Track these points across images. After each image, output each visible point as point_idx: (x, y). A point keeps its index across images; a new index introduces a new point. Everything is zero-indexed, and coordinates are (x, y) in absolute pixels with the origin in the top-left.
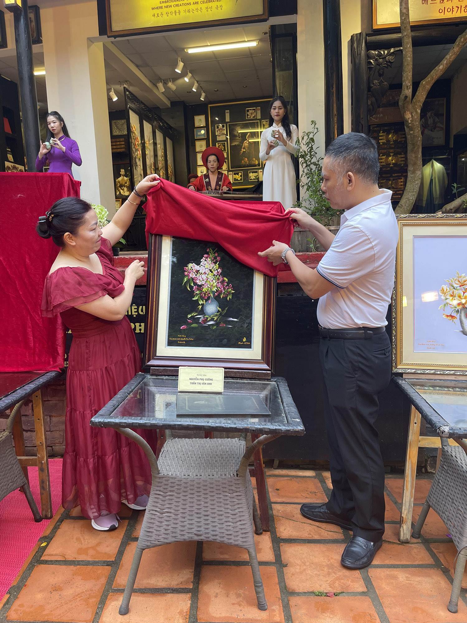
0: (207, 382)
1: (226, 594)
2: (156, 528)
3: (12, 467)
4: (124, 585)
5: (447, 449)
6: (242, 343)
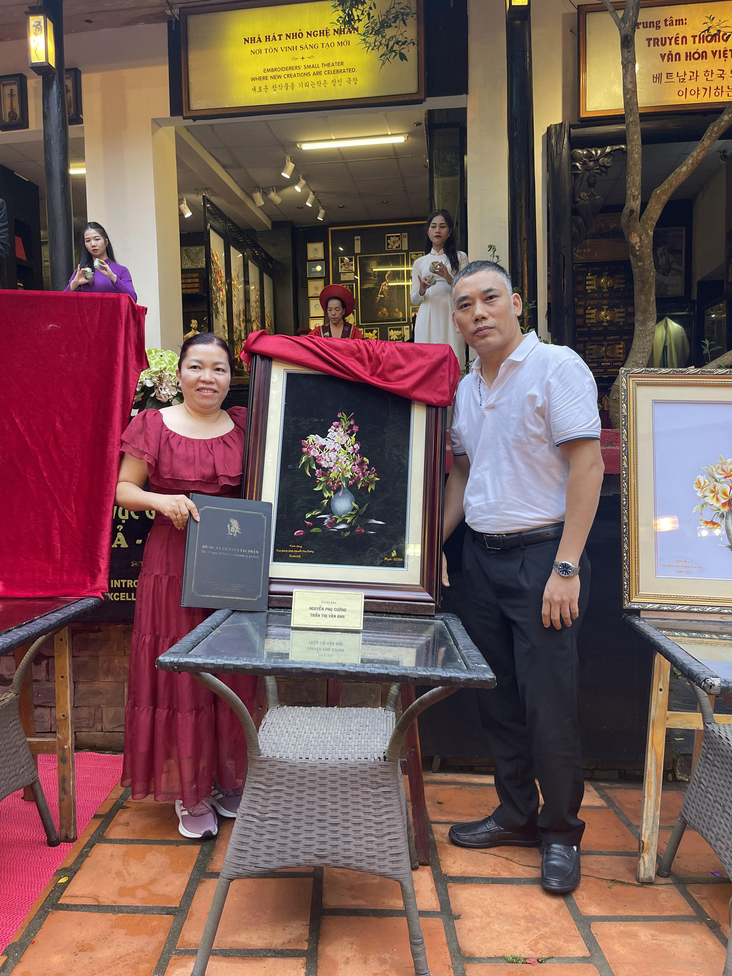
0: (337, 613)
1: (362, 959)
2: (252, 844)
3: (17, 752)
4: (196, 944)
5: (712, 729)
6: (390, 559)
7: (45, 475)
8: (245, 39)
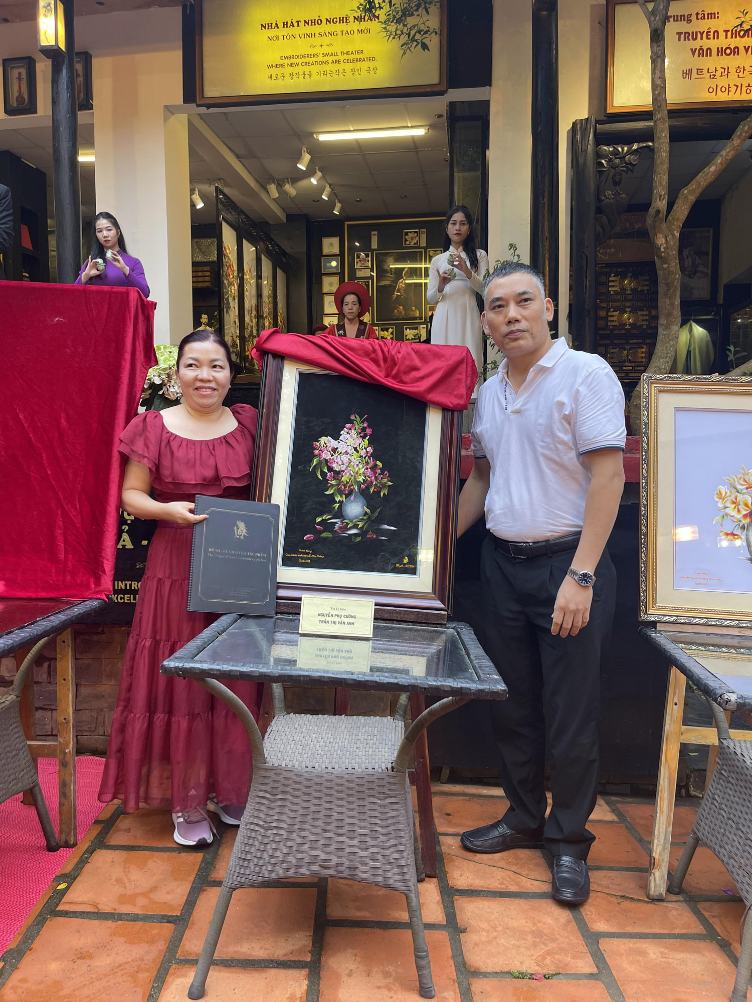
0: (346, 620)
1: (365, 971)
2: (256, 853)
3: (17, 755)
4: (196, 954)
5: (727, 745)
6: (402, 566)
7: (49, 473)
8: (262, 25)
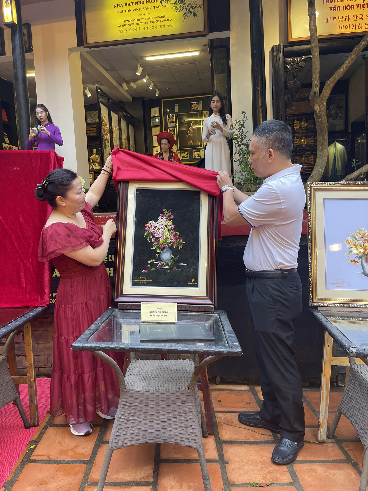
0: (163, 314)
1: (179, 486)
2: (123, 432)
3: (7, 385)
4: (97, 479)
5: (354, 367)
6: (191, 283)
7: (16, 245)
8: (114, 5)
